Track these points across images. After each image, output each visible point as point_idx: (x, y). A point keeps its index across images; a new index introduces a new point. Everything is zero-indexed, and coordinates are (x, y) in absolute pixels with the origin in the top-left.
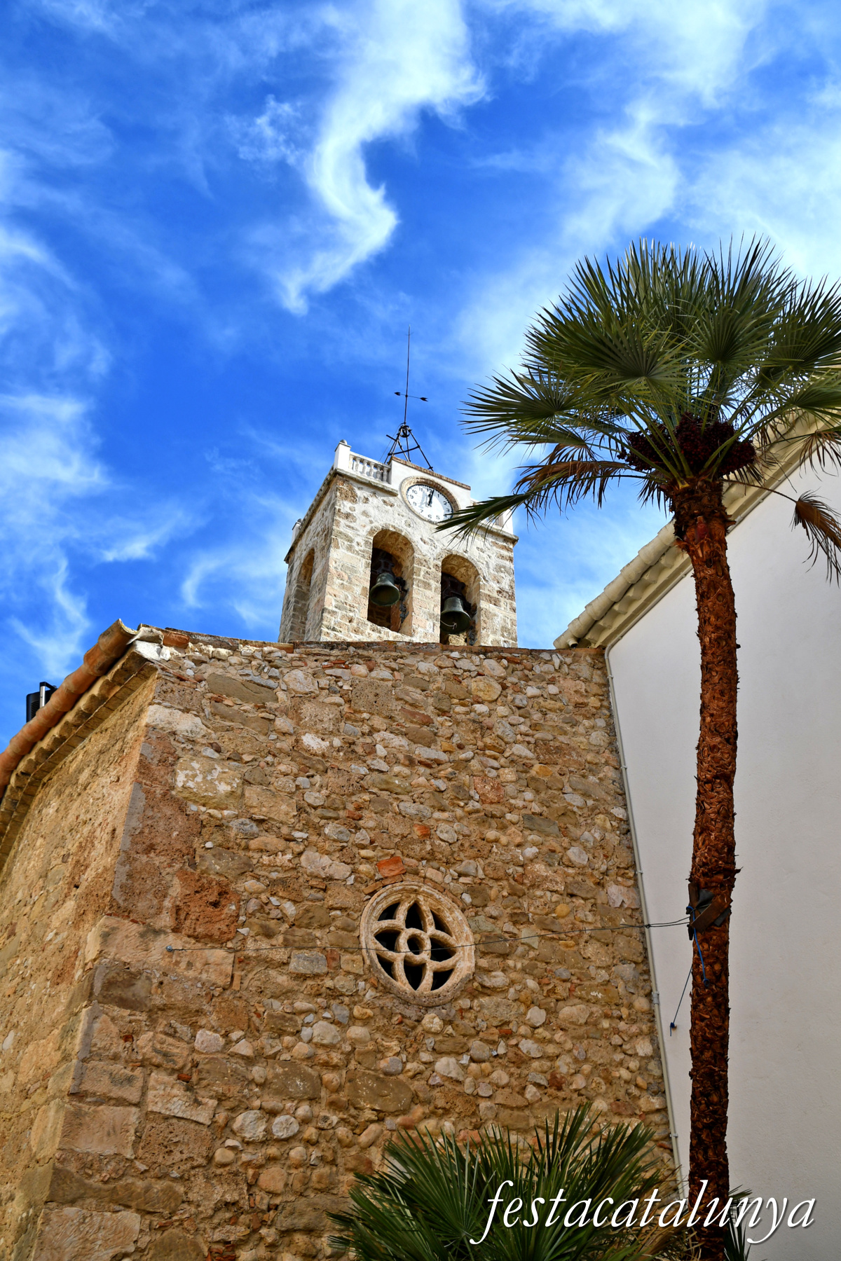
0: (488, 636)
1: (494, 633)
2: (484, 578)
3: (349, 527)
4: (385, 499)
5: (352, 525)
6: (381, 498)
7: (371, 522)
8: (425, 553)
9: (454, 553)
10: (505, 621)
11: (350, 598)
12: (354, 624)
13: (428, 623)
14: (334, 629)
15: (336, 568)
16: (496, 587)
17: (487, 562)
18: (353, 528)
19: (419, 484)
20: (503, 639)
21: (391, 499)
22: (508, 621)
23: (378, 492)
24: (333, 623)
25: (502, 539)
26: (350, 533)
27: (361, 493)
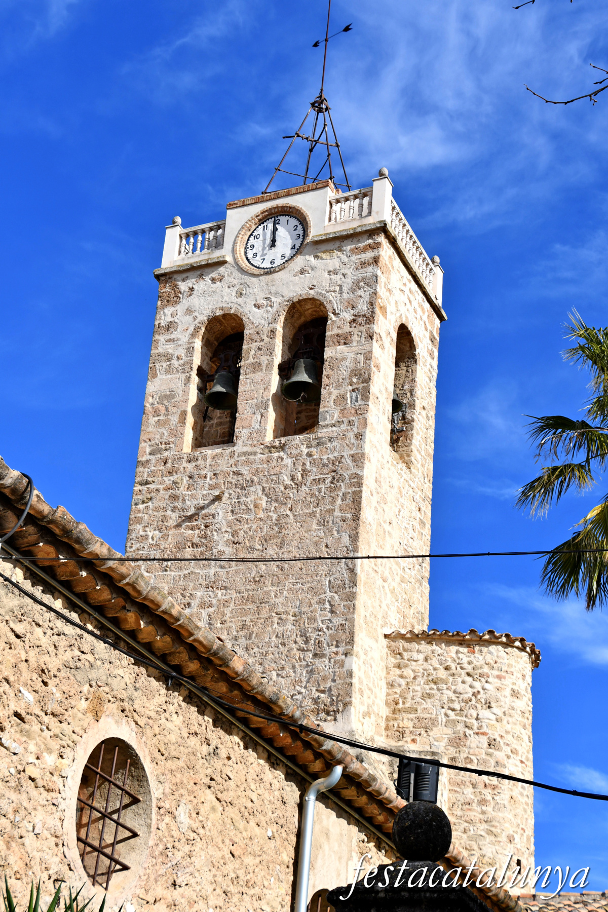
0: (330, 394)
1: (339, 386)
2: (334, 314)
3: (169, 341)
4: (214, 275)
5: (173, 336)
6: (207, 278)
7: (195, 318)
8: (256, 322)
9: (296, 300)
10: (356, 360)
11: (166, 434)
12: (169, 465)
13: (254, 416)
14: (147, 483)
15: (152, 404)
16: (348, 316)
17: (340, 286)
18: (173, 340)
19: (262, 221)
20: (350, 388)
21: (222, 270)
22: (361, 358)
23: (207, 270)
24: (146, 476)
25: (366, 236)
26: (170, 349)
27: (183, 286)
